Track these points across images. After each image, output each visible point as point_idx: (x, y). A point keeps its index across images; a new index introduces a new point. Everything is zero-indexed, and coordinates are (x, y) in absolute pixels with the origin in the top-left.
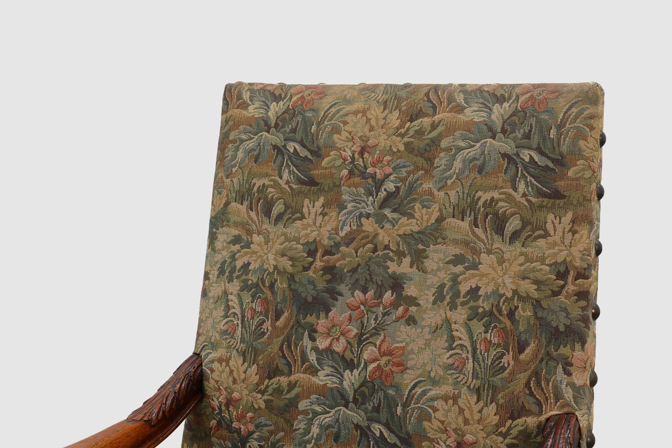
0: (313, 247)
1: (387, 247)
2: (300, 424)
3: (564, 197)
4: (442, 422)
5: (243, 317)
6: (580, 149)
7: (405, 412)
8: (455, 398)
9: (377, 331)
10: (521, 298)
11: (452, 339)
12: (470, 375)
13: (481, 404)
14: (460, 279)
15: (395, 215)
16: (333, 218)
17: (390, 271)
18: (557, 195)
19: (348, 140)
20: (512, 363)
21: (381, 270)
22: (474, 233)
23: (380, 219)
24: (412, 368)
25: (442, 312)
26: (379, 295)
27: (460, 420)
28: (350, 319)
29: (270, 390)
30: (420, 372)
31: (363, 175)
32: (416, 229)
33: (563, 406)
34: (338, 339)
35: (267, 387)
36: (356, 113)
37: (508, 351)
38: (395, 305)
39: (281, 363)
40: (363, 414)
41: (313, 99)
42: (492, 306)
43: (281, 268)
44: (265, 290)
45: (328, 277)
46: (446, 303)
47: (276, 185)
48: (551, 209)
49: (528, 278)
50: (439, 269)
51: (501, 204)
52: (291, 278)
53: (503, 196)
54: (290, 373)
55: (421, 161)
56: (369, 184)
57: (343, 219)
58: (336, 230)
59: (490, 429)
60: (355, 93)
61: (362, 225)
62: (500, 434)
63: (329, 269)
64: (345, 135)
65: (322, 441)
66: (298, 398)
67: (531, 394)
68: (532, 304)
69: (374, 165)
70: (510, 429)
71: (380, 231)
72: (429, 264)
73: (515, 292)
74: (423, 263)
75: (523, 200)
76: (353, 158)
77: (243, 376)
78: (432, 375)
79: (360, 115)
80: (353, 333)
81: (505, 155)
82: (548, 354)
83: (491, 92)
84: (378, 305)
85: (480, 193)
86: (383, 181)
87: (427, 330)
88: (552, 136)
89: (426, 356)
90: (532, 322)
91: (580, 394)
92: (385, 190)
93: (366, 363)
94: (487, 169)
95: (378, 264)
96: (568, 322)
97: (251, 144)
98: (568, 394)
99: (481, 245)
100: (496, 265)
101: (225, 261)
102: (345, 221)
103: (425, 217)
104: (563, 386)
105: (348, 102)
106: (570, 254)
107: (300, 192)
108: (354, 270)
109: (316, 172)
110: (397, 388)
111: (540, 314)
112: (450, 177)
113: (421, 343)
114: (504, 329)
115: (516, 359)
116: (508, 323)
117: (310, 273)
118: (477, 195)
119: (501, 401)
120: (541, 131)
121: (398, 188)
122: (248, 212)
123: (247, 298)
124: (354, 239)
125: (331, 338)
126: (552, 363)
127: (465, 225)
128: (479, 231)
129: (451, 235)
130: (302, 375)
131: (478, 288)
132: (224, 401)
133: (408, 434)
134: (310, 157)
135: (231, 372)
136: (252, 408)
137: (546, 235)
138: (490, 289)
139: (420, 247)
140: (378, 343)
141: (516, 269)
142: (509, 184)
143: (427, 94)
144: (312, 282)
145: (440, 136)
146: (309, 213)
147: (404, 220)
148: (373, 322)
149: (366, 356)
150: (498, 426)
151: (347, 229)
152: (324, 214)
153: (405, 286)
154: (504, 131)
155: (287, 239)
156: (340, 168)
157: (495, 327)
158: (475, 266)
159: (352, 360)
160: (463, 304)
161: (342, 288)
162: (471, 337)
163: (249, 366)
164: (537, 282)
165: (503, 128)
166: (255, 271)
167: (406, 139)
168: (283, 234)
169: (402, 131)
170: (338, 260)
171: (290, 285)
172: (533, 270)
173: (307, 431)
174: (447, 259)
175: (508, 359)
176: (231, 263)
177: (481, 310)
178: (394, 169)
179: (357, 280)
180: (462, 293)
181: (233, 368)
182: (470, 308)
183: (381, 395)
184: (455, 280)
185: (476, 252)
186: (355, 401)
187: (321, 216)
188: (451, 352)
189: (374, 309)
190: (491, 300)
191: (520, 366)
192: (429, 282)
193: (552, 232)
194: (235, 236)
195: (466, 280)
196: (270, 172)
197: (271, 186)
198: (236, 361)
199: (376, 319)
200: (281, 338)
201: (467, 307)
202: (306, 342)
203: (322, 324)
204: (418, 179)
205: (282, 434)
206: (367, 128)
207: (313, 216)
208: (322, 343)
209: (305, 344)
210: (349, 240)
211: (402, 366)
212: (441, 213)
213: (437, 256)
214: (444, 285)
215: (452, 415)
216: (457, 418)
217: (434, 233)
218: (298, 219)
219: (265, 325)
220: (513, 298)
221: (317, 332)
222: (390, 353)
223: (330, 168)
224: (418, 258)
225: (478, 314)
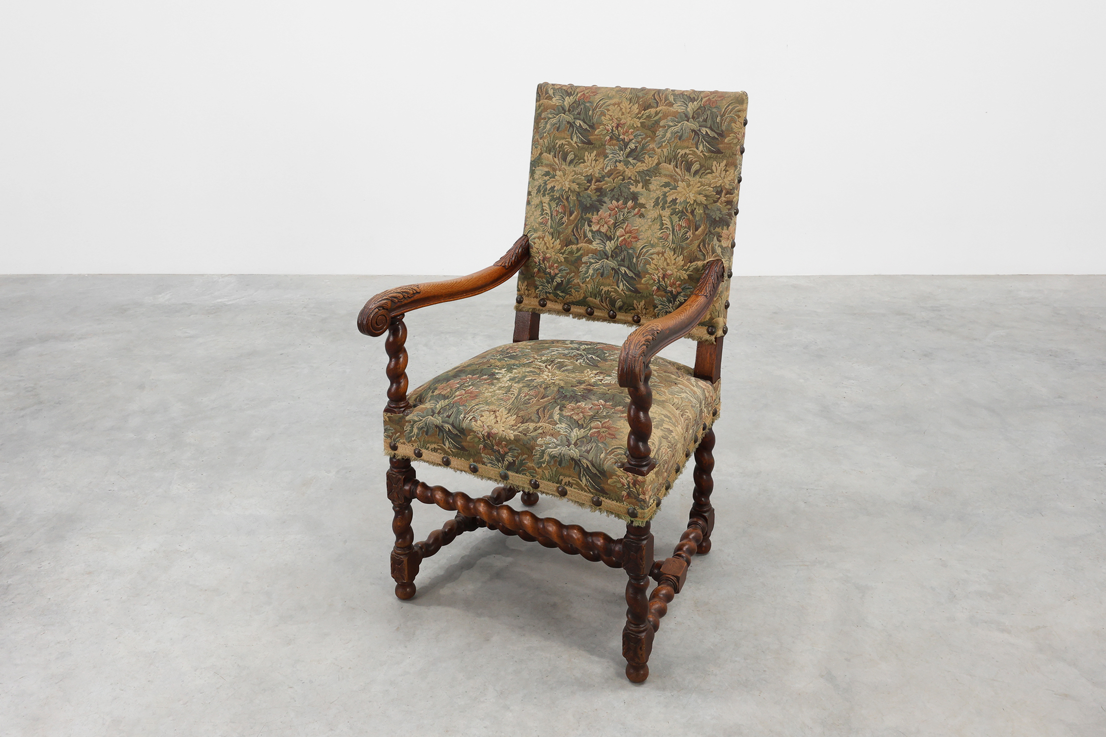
0: (590, 178)
1: (630, 178)
2: (583, 269)
3: (721, 153)
4: (656, 265)
5: (552, 215)
6: (732, 128)
7: (637, 261)
8: (663, 254)
9: (624, 221)
10: (697, 204)
11: (662, 224)
12: (671, 242)
13: (676, 255)
14: (667, 195)
15: (635, 161)
16: (601, 162)
17: (631, 191)
18: (719, 152)
19: (610, 120)
20: (692, 236)
21: (627, 190)
22: (675, 171)
23: (627, 163)
24: (641, 239)
25: (658, 211)
26: (625, 203)
27: (665, 264)
28: (610, 216)
29: (567, 252)
30: (645, 241)
31: (618, 139)
32: (646, 169)
33: (715, 256)
34: (603, 226)
35: (565, 250)
36: (614, 105)
37: (690, 230)
38: (634, 208)
39: (573, 238)
40: (616, 262)
41: (590, 96)
42: (683, 207)
43: (572, 189)
44: (564, 201)
45: (598, 193)
46: (660, 207)
47: (569, 144)
48: (715, 159)
49: (702, 194)
50: (657, 189)
51: (689, 156)
52: (578, 194)
53: (691, 152)
54: (578, 244)
55: (649, 133)
56: (621, 144)
57: (607, 163)
58: (603, 169)
59: (679, 268)
60: (614, 93)
61: (617, 166)
62: (684, 270)
63: (599, 190)
64: (608, 117)
65: (595, 277)
66: (582, 256)
67: (700, 251)
68: (703, 207)
69: (624, 134)
70: (689, 267)
71: (626, 169)
72: (652, 187)
73: (695, 201)
74: (648, 186)
75: (701, 154)
76: (612, 130)
77: (552, 245)
78: (652, 242)
79: (617, 106)
80: (611, 223)
81: (693, 131)
82: (710, 231)
83: (688, 95)
84: (624, 208)
85: (679, 150)
86: (629, 143)
87: (650, 220)
88: (718, 121)
89: (649, 232)
90: (702, 216)
91: (725, 251)
92: (630, 148)
93: (618, 237)
94: (684, 137)
95: (625, 187)
96: (721, 216)
97: (554, 121)
98: (719, 251)
99: (679, 177)
100: (686, 187)
101: (541, 185)
102: (607, 164)
103: (651, 163)
104: (717, 247)
105: (610, 98)
106: (724, 182)
107: (583, 148)
108: (612, 190)
109: (592, 137)
110: (633, 249)
111: (707, 212)
112: (664, 142)
113: (646, 227)
114: (689, 219)
115: (693, 234)
116: (691, 216)
117: (589, 191)
119: (686, 254)
120: (712, 118)
121: (636, 147)
122: (553, 159)
123: (554, 205)
124: (612, 174)
125: (599, 225)
126: (711, 236)
127: (671, 167)
128: (678, 170)
129: (663, 172)
130: (584, 244)
131: (676, 199)
132: (542, 259)
133: (639, 271)
134: (588, 129)
135: (545, 243)
136: (557, 261)
137: (712, 172)
138: (682, 200)
139: (647, 178)
140: (624, 227)
141: (696, 189)
142: (695, 146)
143: (654, 95)
144: (589, 196)
145: (660, 119)
146: (588, 160)
147: (639, 163)
148: (622, 217)
149: (618, 234)
150: (683, 266)
151: (608, 168)
152: (596, 160)
153: (639, 198)
154: (693, 117)
155: (576, 174)
156: (605, 135)
157: (684, 218)
159: (611, 236)
160: (668, 207)
161: (606, 199)
162: (672, 223)
163: (555, 240)
164: (706, 196)
165: (693, 116)
166: (558, 191)
167: (642, 120)
168: (574, 171)
169: (640, 115)
170: (604, 185)
171: (577, 198)
172: (705, 190)
173: (587, 272)
174: (661, 185)
175: (690, 234)
176: (544, 186)
177: (677, 210)
178: (635, 136)
179: (614, 195)
180: (668, 202)
181: (546, 241)
182: (672, 209)
183: (625, 253)
184: (665, 195)
185: (676, 181)
186: (612, 256)
187: (595, 161)
188: (662, 231)
189: (623, 210)
190: (683, 205)
191: (695, 237)
193: (715, 171)
194: (546, 172)
195: (671, 195)
196: (566, 137)
197: (567, 145)
198: (548, 238)
199: (623, 215)
200: (573, 225)
201: (670, 208)
202: (586, 227)
203: (595, 218)
204: (647, 143)
205: (573, 274)
206: (620, 114)
207: (590, 161)
208: (595, 228)
209: (586, 228)
210: (610, 174)
211: (637, 238)
212: (659, 161)
213: (656, 183)
214: (659, 198)
215: (661, 261)
216: (663, 263)
217: (655, 171)
218: (582, 163)
219: (564, 220)
220: (693, 204)
221: (592, 222)
222: (630, 232)
223: (600, 135)
224: (646, 184)
225: (675, 212)
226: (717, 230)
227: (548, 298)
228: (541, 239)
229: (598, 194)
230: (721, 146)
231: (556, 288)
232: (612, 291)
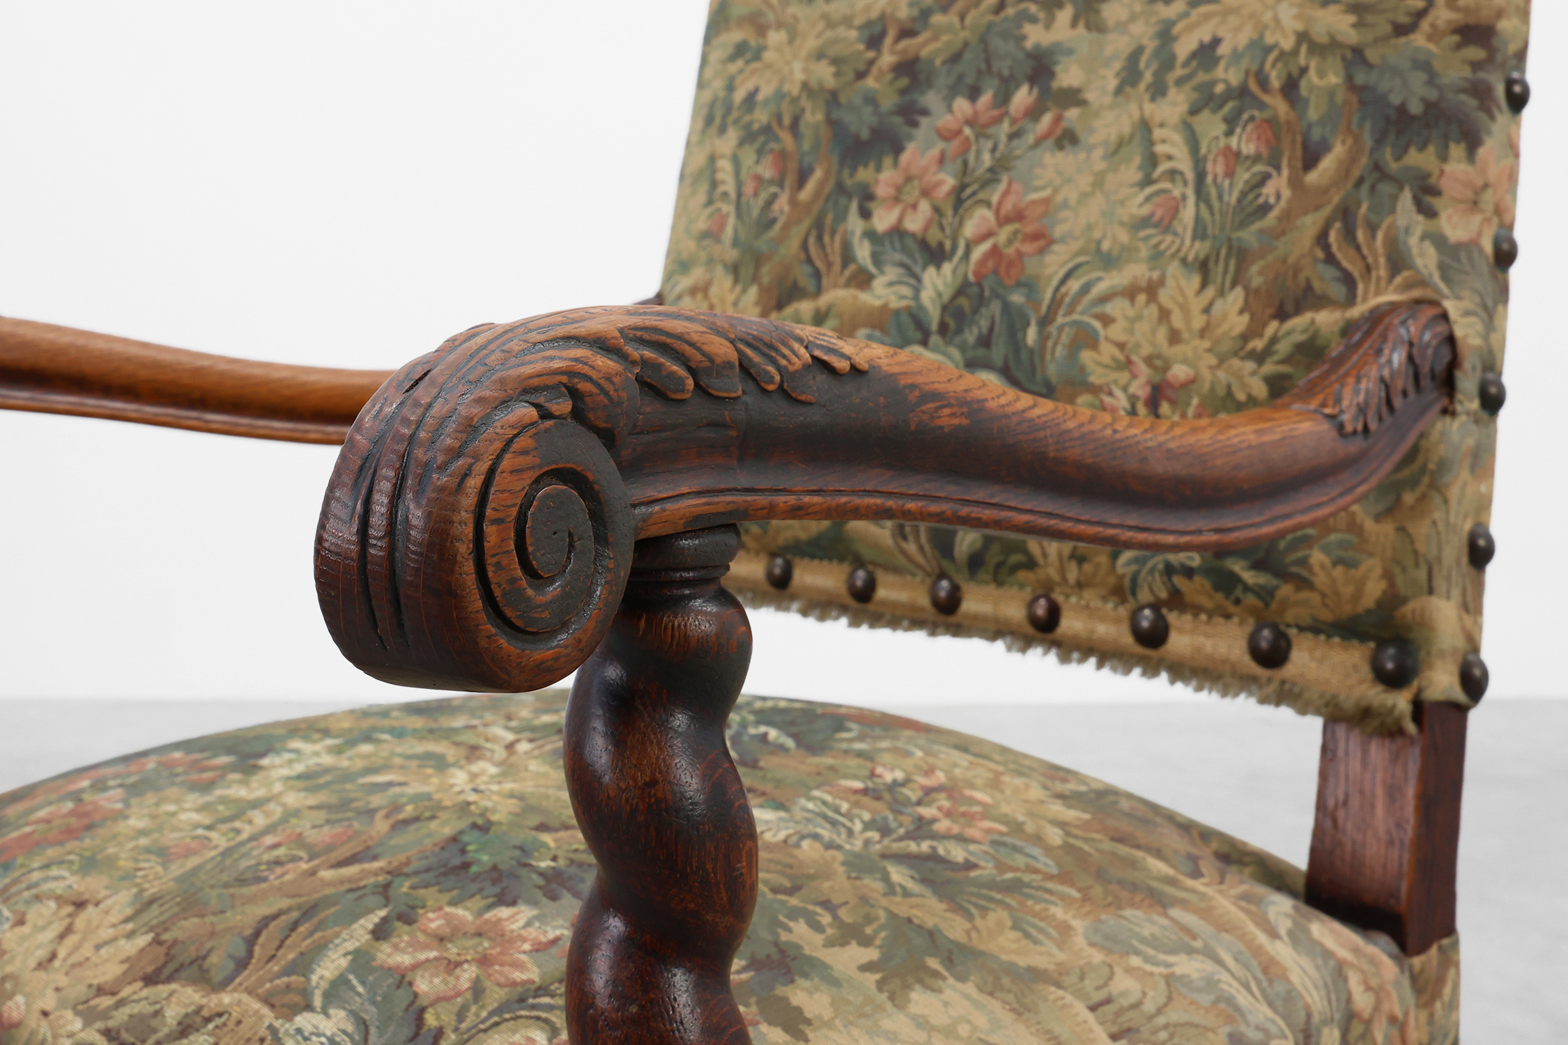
0: (877, 29)
4: (1121, 346)
5: (739, 197)
7: (1043, 336)
8: (1152, 290)
9: (994, 173)
10: (1317, 49)
11: (1152, 160)
12: (1190, 232)
13: (1210, 292)
14: (1176, 29)
17: (1029, 44)
20: (1286, 193)
21: (1011, 46)
24: (1063, 240)
25: (1134, 107)
26: (1003, 98)
27: (1162, 335)
28: (942, 160)
30: (1076, 245)
33: (1408, 286)
34: (914, 206)
37: (1278, 168)
38: (1034, 113)
39: (802, 275)
40: (955, 353)
42: (1248, 72)
44: (783, 134)
46: (1142, 86)
50: (1133, 18)
52: (834, 99)
54: (819, 291)
59: (1226, 346)
62: (1252, 355)
63: (906, 67)
67: (1330, 259)
68: (1344, 59)
70: (1275, 339)
72: (1111, 12)
73: (1302, 36)
74: (1098, 12)
78: (1106, 245)
80: (947, 188)
82: (1377, 167)
84: (998, 120)
87: (1098, 153)
89: (1097, 204)
90: (1340, 97)
91: (1458, 260)
93: (968, 246)
95: (1005, 35)
96: (1433, 95)
98: (1426, 259)
104: (1413, 241)
108: (955, 58)
110: (1030, 286)
111: (1360, 78)
113: (1084, 182)
114: (1272, 122)
115: (1295, 183)
116: (1282, 107)
117: (869, 80)
119: (1257, 281)
123: (748, 157)
125: (902, 207)
126: (1385, 188)
130: (840, 292)
133: (1047, 383)
138: (1243, 39)
140: (995, 199)
144: (871, 100)
148: (987, 156)
149: (969, 230)
150: (1245, 337)
153: (1057, 67)
155: (831, 24)
159: (941, 245)
160: (1180, 82)
161: (931, 99)
162: (1195, 148)
163: (744, 290)
164: (1356, 8)
166: (767, 103)
170: (925, 44)
171: (829, 113)
175: (1278, 185)
177: (1219, 88)
179: (960, 78)
180: (1181, 59)
182: (1197, 89)
183: (996, 307)
184: (1166, 34)
188: (1149, 190)
189: (991, 130)
190: (1245, 63)
191: (1304, 198)
192: (1109, 50)
194: (737, 45)
195: (1190, 28)
198: (722, 286)
199: (994, 149)
200: (807, 223)
201: (1188, 87)
202: (855, 223)
203: (885, 179)
208: (883, 220)
209: (850, 228)
211: (1043, 239)
214: (1139, 50)
215: (1143, 328)
216: (1153, 332)
219: (777, 206)
220: (1295, 52)
221: (874, 197)
222: (1018, 216)
225: (1211, 97)
226: (1414, 158)
229: (904, 82)
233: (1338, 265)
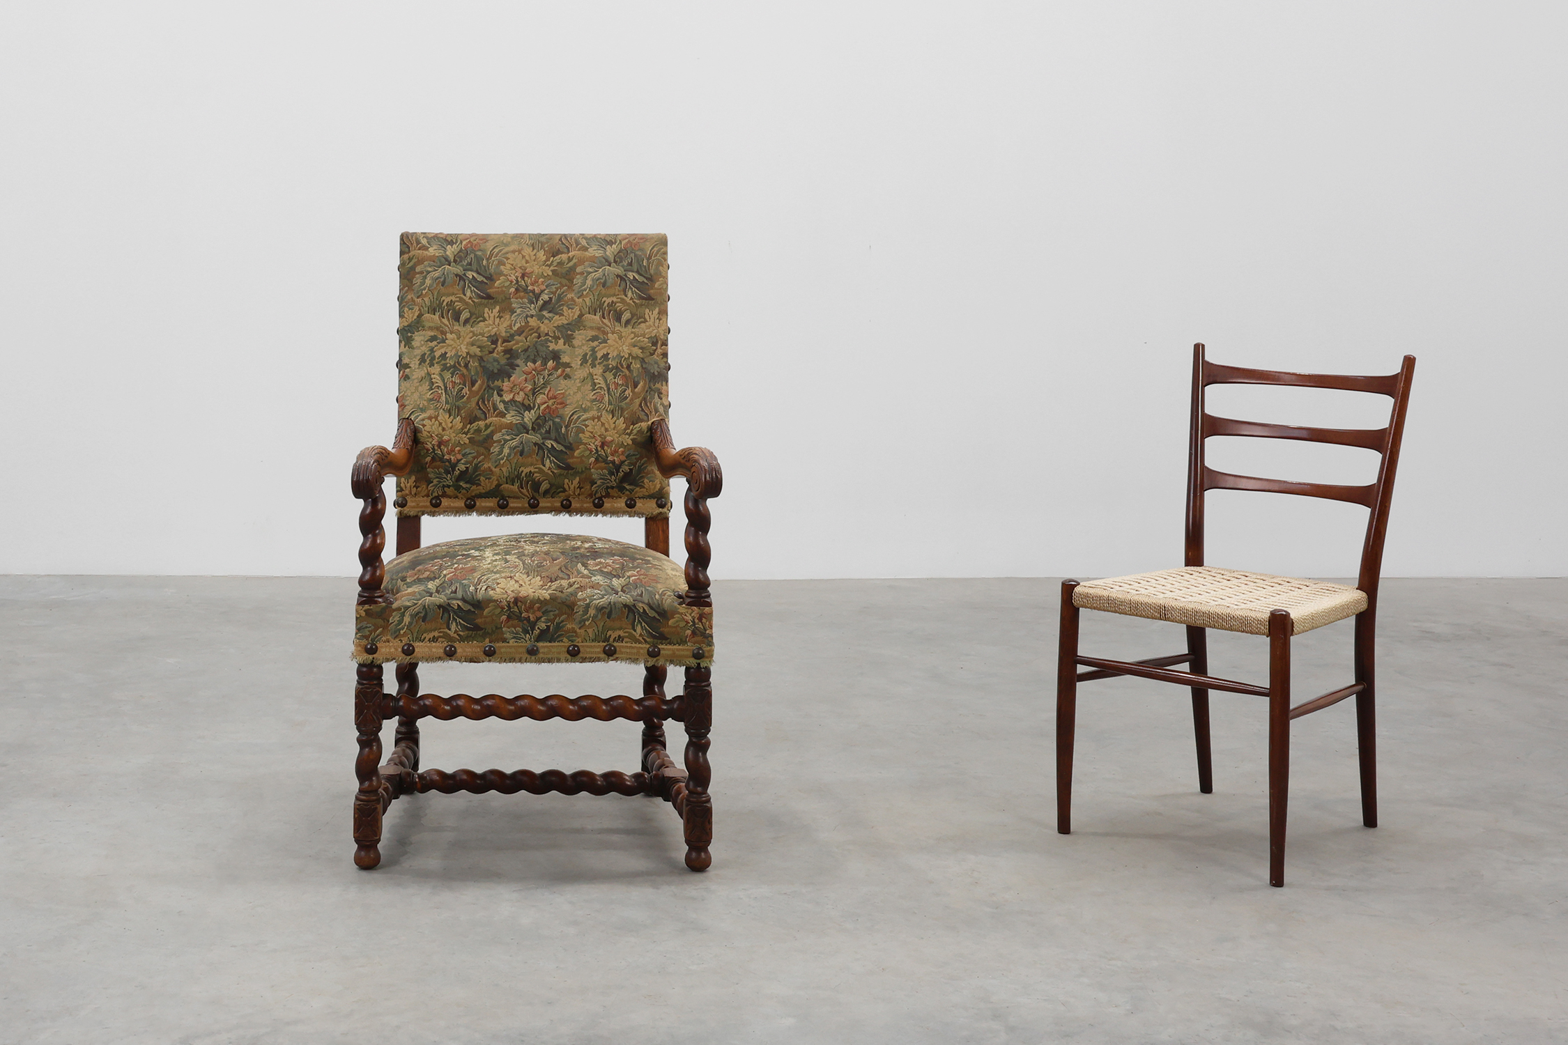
0: (495, 339)
1: (547, 334)
2: (495, 449)
3: (653, 299)
4: (592, 433)
5: (446, 388)
6: (659, 272)
7: (567, 431)
8: (599, 418)
9: (545, 385)
10: (633, 358)
11: (595, 384)
12: (607, 403)
13: (615, 418)
14: (596, 349)
15: (551, 315)
16: (507, 319)
17: (551, 349)
18: (649, 299)
19: (512, 269)
20: (631, 394)
21: (544, 349)
22: (603, 322)
23: (541, 318)
24: (570, 405)
25: (587, 369)
26: (545, 364)
27: (603, 429)
28: (526, 380)
29: (472, 431)
30: (574, 406)
31: (525, 290)
32: (566, 322)
33: (658, 416)
34: (518, 393)
35: (469, 429)
36: (514, 252)
37: (628, 388)
38: (556, 369)
39: (479, 413)
40: (539, 436)
41: (478, 243)
42: (617, 363)
43: (471, 352)
44: (461, 369)
45: (508, 356)
46: (589, 364)
47: (461, 300)
48: (647, 307)
49: (637, 346)
50: (583, 345)
51: (617, 305)
52: (481, 359)
53: (619, 300)
54: (486, 419)
55: (564, 281)
56: (531, 297)
57: (514, 319)
58: (510, 326)
59: (621, 432)
61: (528, 322)
62: (627, 434)
63: (508, 351)
64: (508, 266)
65: (512, 457)
66: (493, 433)
67: (643, 410)
68: (640, 361)
69: (532, 284)
70: (632, 430)
71: (541, 325)
72: (575, 342)
73: (630, 354)
74: (571, 342)
75: (631, 302)
76: (517, 281)
77: (450, 425)
78: (583, 406)
79: (517, 253)
80: (529, 389)
81: (618, 276)
82: (650, 388)
83: (604, 239)
84: (544, 370)
85: (605, 299)
86: (540, 294)
87: (577, 381)
88: (644, 265)
89: (579, 396)
90: (640, 371)
92: (542, 299)
93: (539, 406)
94: (608, 284)
95: (542, 345)
97: (438, 273)
98: (661, 409)
99: (609, 329)
100: (618, 340)
101: (421, 354)
102: (516, 321)
103: (571, 315)
104: (658, 405)
105: (506, 246)
106: (658, 332)
107: (480, 304)
108: (526, 350)
109: (491, 291)
110: (561, 417)
111: (644, 366)
112: (585, 290)
113: (574, 389)
114: (625, 376)
115: (633, 392)
116: (627, 373)
117: (495, 355)
118: (603, 300)
119: (626, 416)
120: (638, 261)
121: (551, 298)
122: (440, 319)
123: (447, 375)
124: (524, 331)
125: (513, 394)
126: (652, 393)
127: (597, 318)
128: (606, 321)
129: (588, 324)
130: (494, 419)
131: (608, 354)
132: (436, 444)
133: (570, 443)
134: (485, 281)
136: (459, 444)
137: (646, 321)
138: (615, 354)
139: (569, 333)
140: (546, 393)
141: (629, 341)
142: (622, 293)
143: (561, 240)
144: (496, 360)
145: (575, 266)
146: (489, 317)
147: (557, 317)
148: (541, 380)
149: (538, 401)
150: (625, 429)
151: (518, 325)
152: (500, 317)
153: (561, 357)
154: (615, 262)
155: (474, 335)
156: (508, 287)
157: (620, 375)
158: (605, 341)
159: (529, 405)
160: (599, 364)
161: (518, 362)
162: (606, 381)
163: (455, 418)
164: (641, 348)
165: (615, 260)
166: (451, 357)
167: (552, 268)
168: (471, 332)
169: (549, 263)
170: (514, 345)
171: (480, 364)
172: (639, 341)
173: (501, 452)
174: (588, 339)
175: (628, 392)
176: (430, 354)
177: (610, 366)
178: (547, 286)
179: (528, 356)
180: (599, 357)
181: (441, 421)
182: (604, 366)
183: (551, 423)
184: (593, 350)
185: (605, 333)
186: (533, 429)
187: (498, 319)
188: (594, 392)
189: (542, 373)
190: (616, 360)
191: (635, 395)
193: (648, 320)
194: (431, 336)
195: (600, 350)
196: (455, 292)
197: (458, 301)
198: (444, 416)
199: (544, 378)
200: (477, 397)
201: (602, 365)
202: (496, 396)
203: (506, 385)
204: (563, 292)
205: (482, 457)
206: (524, 261)
207: (492, 318)
208: (507, 397)
209: (495, 399)
210: (520, 332)
211: (564, 404)
212: (581, 312)
213: (580, 337)
214: (586, 354)
215: (597, 428)
216: (600, 429)
217: (578, 323)
218: (481, 321)
219: (464, 391)
220: (629, 358)
221: (503, 391)
222: (555, 397)
223: (502, 287)
224: (569, 340)
225: (609, 369)
226: (657, 385)
227: (444, 495)
228: (433, 420)
230: (652, 291)
231: (459, 479)
232: (536, 472)
233: (644, 411)
